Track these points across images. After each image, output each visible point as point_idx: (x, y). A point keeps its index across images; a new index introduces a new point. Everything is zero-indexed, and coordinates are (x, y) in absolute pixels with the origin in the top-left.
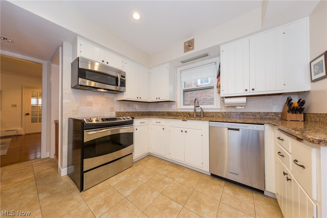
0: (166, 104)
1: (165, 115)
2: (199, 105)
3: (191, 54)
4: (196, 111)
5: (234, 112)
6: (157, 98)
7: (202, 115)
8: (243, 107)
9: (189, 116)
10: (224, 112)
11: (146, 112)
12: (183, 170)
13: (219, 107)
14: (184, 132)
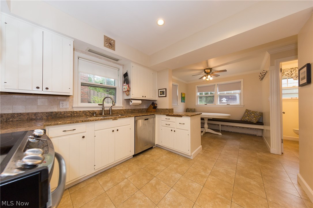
3: (108, 51)
5: (130, 109)
7: (111, 113)
9: (96, 115)
10: (125, 110)
13: (121, 105)
14: (115, 131)
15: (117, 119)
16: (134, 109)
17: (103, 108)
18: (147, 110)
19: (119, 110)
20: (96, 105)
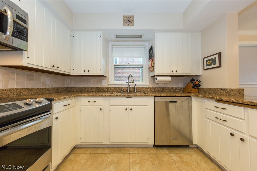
0: (94, 79)
1: (93, 92)
2: (133, 81)
4: (130, 87)
5: (158, 88)
6: (84, 71)
7: (135, 91)
8: (164, 84)
9: (123, 91)
10: (152, 88)
11: (62, 89)
12: (129, 153)
13: (148, 83)
14: (129, 110)
15: (131, 98)
16: (163, 88)
17: (129, 86)
18: (184, 90)
19: (145, 88)
20: (125, 83)
